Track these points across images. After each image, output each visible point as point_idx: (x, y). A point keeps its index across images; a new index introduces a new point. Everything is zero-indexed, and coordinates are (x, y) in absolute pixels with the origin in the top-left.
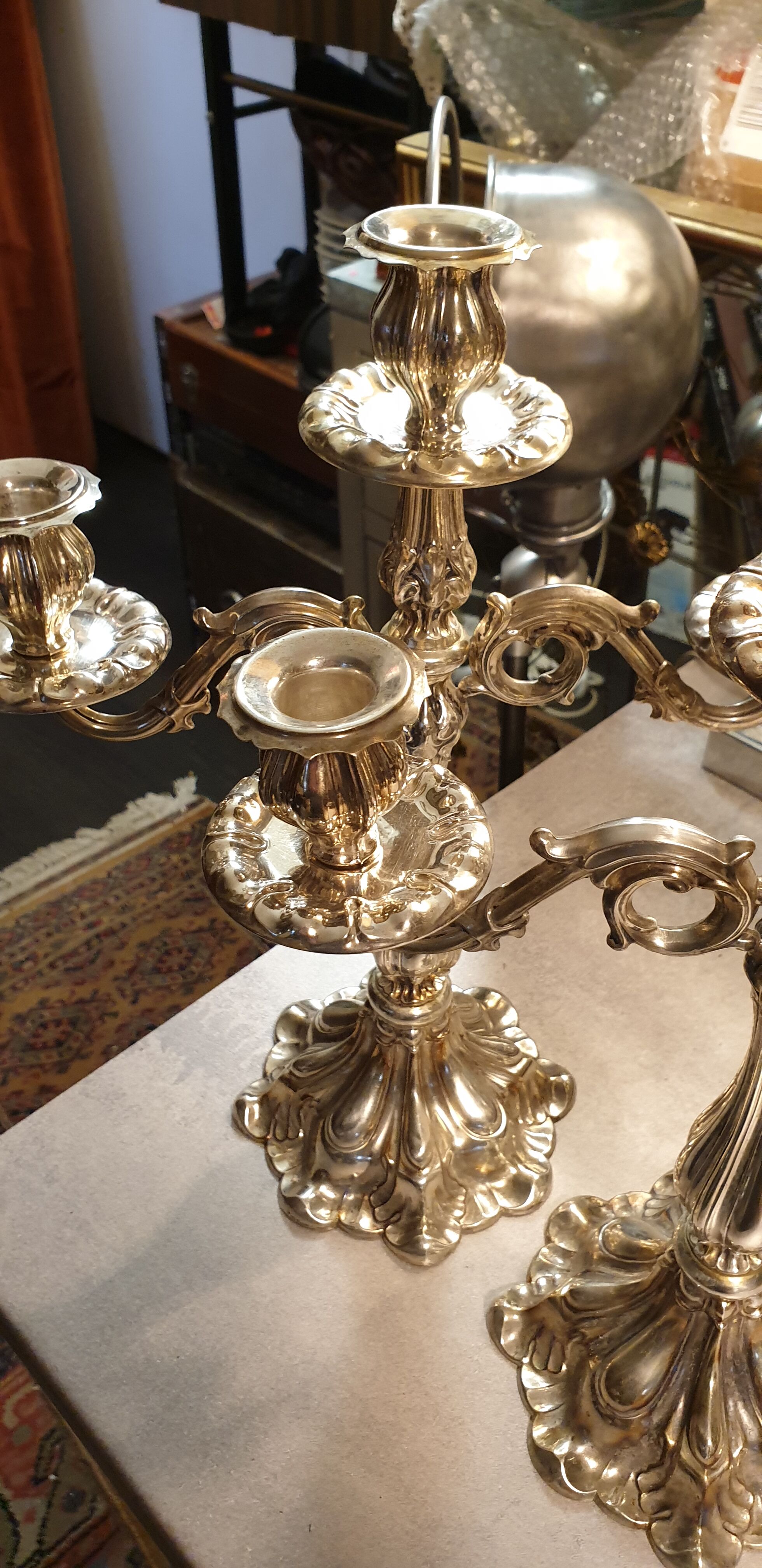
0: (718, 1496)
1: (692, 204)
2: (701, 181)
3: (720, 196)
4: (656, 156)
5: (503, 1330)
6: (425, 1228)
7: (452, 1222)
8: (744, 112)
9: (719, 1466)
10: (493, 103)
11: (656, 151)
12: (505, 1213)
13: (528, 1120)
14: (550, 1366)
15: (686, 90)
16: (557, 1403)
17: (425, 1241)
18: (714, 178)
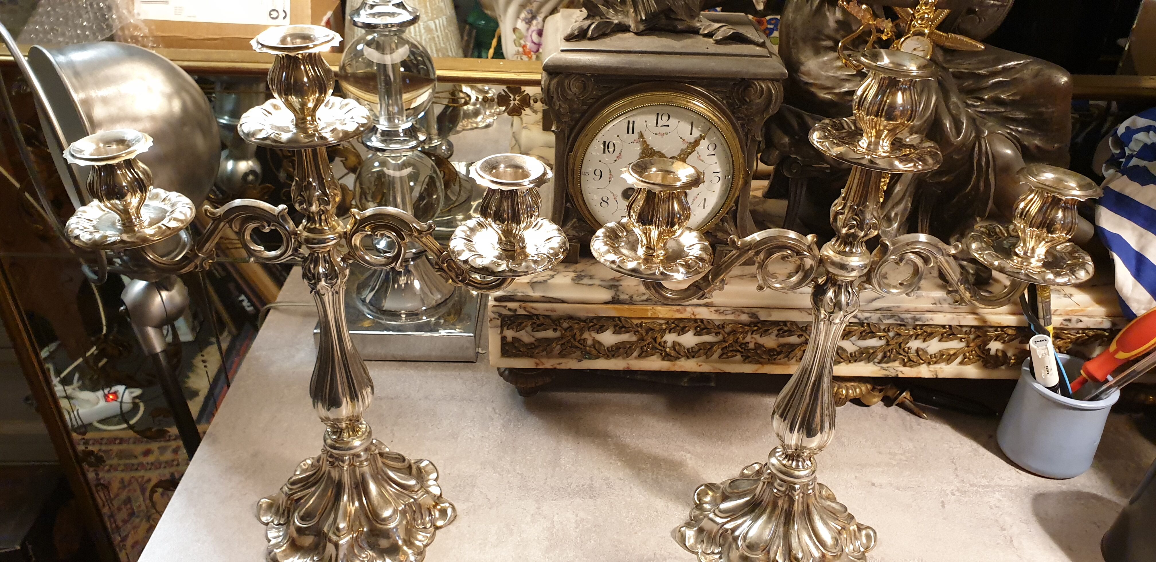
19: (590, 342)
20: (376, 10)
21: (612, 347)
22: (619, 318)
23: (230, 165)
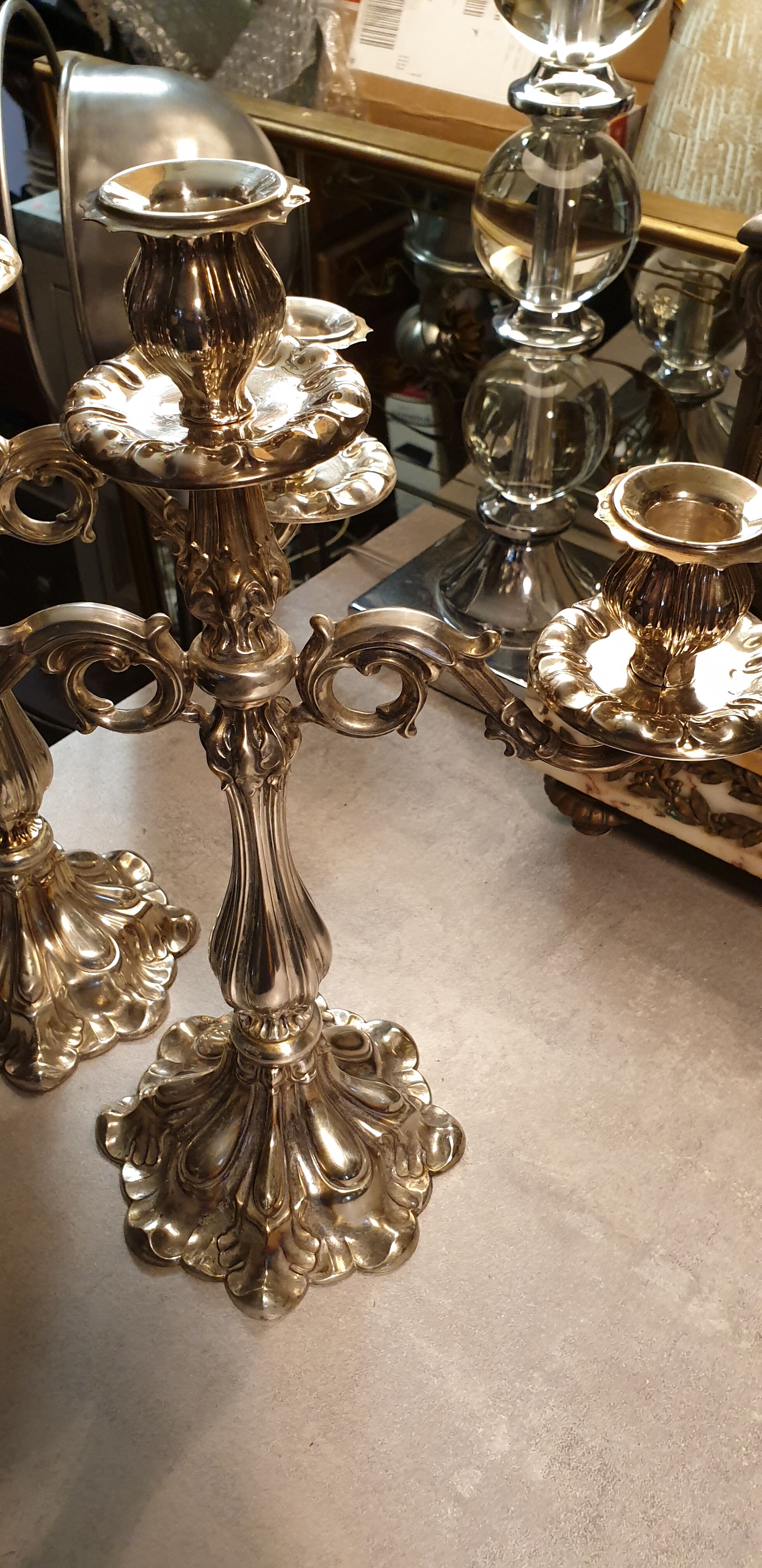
0: (282, 1242)
1: (306, 114)
2: (332, 96)
3: (353, 111)
4: (284, 71)
5: (107, 1135)
6: (40, 1056)
7: (68, 1049)
8: (365, 30)
9: (280, 1216)
10: (141, 25)
11: (283, 69)
12: (122, 1038)
13: (148, 957)
14: (148, 1162)
15: (302, 6)
16: (152, 1190)
17: (39, 1068)
18: (344, 94)
19: (686, 790)
20: (556, 79)
21: (722, 815)
22: (745, 771)
23: (418, 328)
